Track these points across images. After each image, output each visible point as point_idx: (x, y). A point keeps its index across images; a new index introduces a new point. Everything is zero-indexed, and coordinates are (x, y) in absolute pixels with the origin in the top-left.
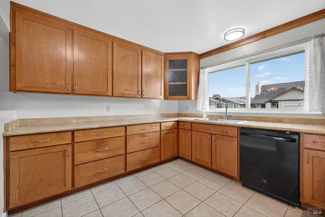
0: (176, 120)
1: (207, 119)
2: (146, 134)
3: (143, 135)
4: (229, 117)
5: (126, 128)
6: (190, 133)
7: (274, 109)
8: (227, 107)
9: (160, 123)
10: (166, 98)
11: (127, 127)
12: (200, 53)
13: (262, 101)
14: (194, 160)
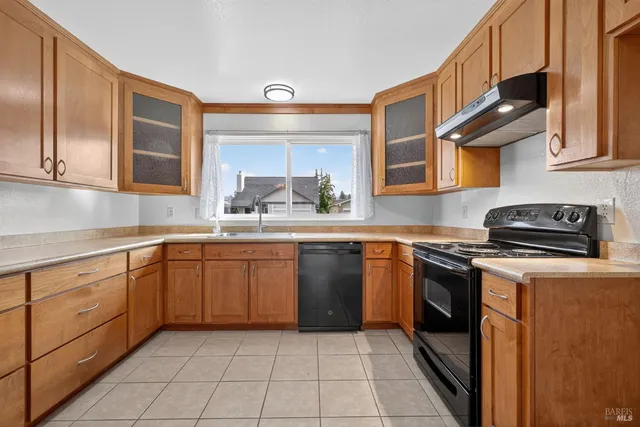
0: (160, 241)
1: (225, 234)
2: (94, 288)
3: (84, 291)
4: (266, 230)
5: (28, 277)
6: (199, 266)
7: (320, 215)
8: (260, 212)
9: (128, 252)
10: (123, 187)
11: (34, 275)
12: (204, 101)
13: (247, 203)
14: (209, 320)
